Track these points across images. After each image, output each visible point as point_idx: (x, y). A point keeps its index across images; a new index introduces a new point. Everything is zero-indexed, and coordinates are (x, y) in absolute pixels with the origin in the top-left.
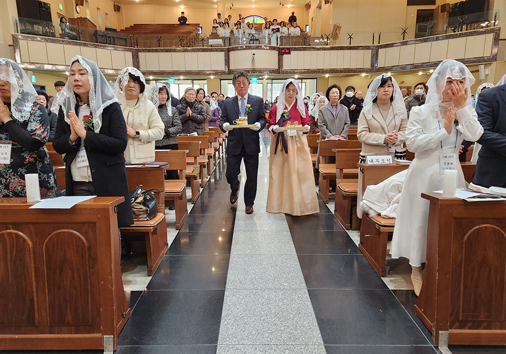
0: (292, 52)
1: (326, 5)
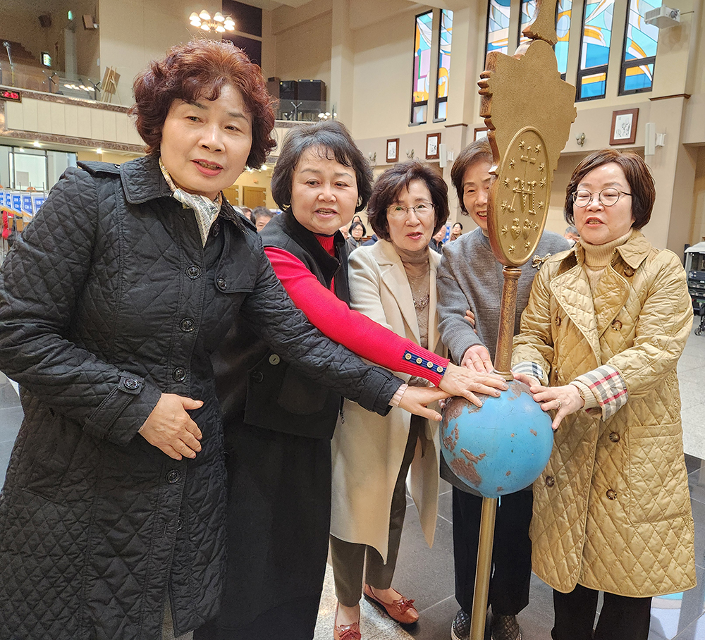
0: (24, 100)
1: (87, 31)
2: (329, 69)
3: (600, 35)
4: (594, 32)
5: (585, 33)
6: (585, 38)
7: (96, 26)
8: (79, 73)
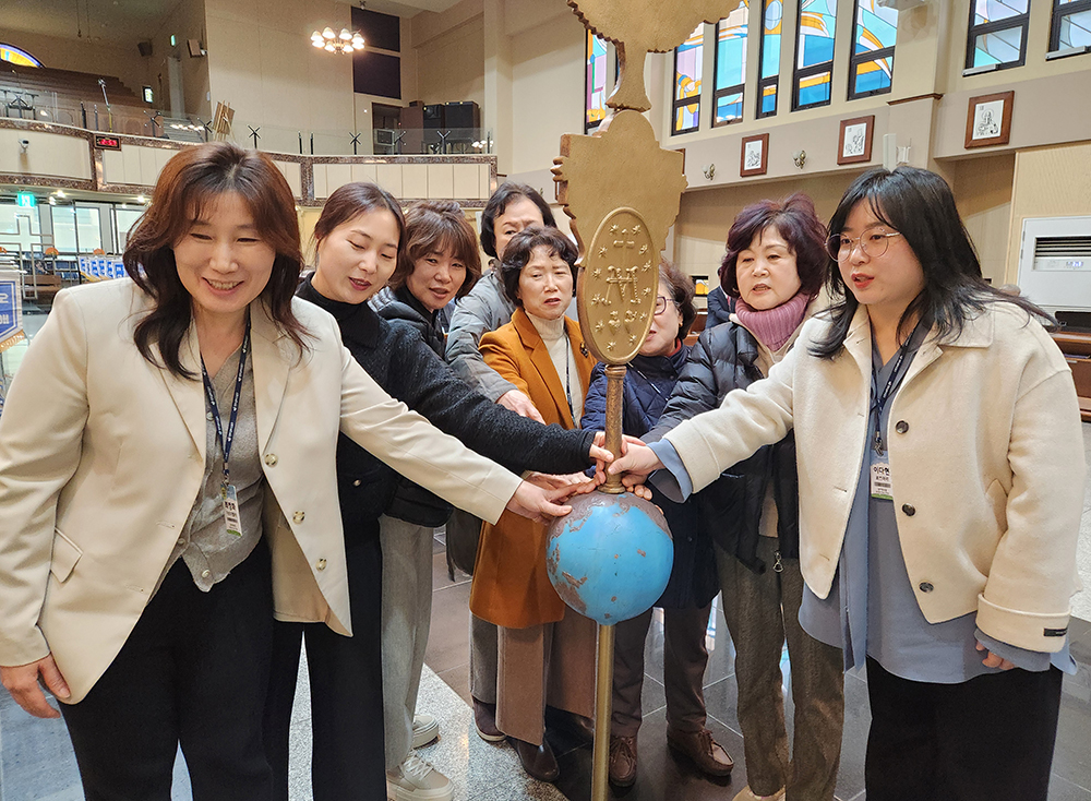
0: (123, 147)
1: (193, 59)
2: (483, 87)
3: (822, 25)
4: (815, 20)
5: (802, 21)
6: (803, 29)
7: (203, 53)
8: (187, 111)
